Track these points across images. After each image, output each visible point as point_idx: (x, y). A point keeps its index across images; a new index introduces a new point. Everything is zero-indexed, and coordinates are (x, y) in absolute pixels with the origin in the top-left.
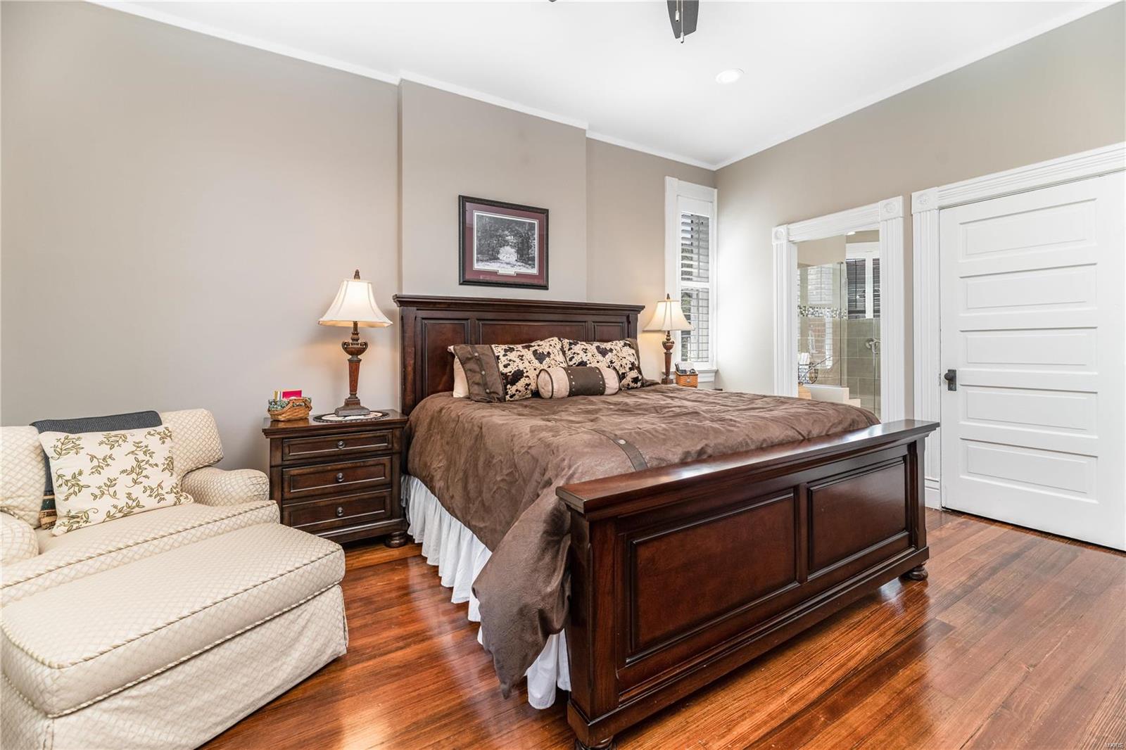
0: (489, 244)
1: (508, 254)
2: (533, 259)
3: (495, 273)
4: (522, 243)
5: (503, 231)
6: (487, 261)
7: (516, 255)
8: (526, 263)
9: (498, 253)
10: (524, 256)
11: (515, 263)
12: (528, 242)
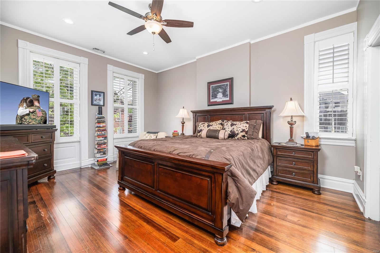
0: (214, 94)
1: (220, 95)
2: (228, 95)
3: (216, 102)
4: (224, 91)
5: (218, 89)
6: (214, 98)
7: (222, 95)
8: (225, 97)
9: (217, 95)
10: (224, 95)
11: (222, 97)
12: (226, 90)
